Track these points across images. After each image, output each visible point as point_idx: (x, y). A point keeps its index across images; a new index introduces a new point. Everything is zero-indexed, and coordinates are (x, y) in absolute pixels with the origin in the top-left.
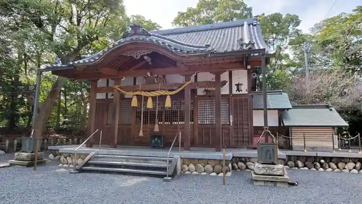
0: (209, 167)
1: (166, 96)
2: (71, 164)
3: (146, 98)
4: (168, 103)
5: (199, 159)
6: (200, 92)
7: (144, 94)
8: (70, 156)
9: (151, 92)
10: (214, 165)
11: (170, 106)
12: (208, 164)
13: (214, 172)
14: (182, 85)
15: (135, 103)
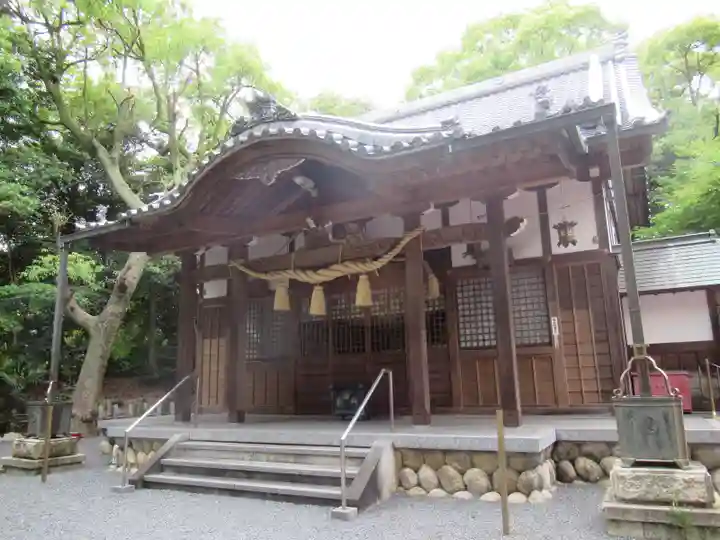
0: (476, 475)
1: (356, 277)
2: (132, 465)
3: (308, 288)
4: (363, 296)
5: (445, 452)
6: (459, 258)
7: (302, 277)
8: (130, 445)
9: (320, 271)
10: (489, 468)
11: (369, 303)
12: (473, 466)
13: (491, 489)
14: (397, 241)
15: (281, 302)
